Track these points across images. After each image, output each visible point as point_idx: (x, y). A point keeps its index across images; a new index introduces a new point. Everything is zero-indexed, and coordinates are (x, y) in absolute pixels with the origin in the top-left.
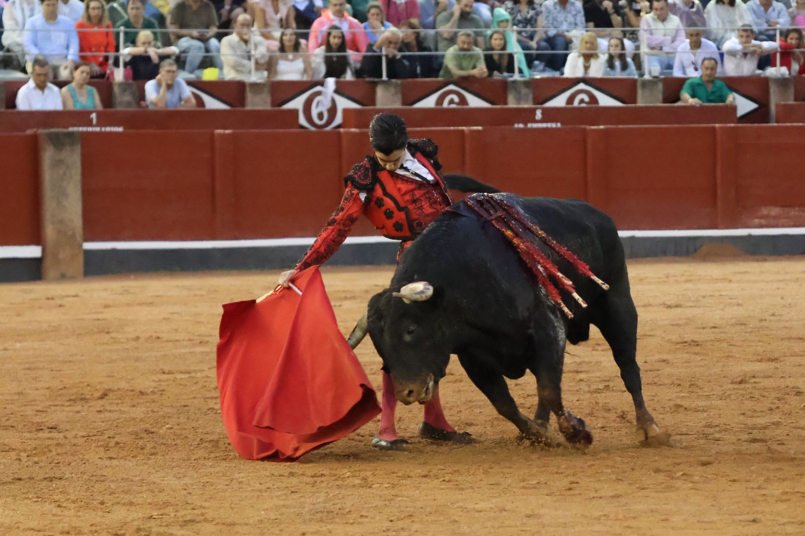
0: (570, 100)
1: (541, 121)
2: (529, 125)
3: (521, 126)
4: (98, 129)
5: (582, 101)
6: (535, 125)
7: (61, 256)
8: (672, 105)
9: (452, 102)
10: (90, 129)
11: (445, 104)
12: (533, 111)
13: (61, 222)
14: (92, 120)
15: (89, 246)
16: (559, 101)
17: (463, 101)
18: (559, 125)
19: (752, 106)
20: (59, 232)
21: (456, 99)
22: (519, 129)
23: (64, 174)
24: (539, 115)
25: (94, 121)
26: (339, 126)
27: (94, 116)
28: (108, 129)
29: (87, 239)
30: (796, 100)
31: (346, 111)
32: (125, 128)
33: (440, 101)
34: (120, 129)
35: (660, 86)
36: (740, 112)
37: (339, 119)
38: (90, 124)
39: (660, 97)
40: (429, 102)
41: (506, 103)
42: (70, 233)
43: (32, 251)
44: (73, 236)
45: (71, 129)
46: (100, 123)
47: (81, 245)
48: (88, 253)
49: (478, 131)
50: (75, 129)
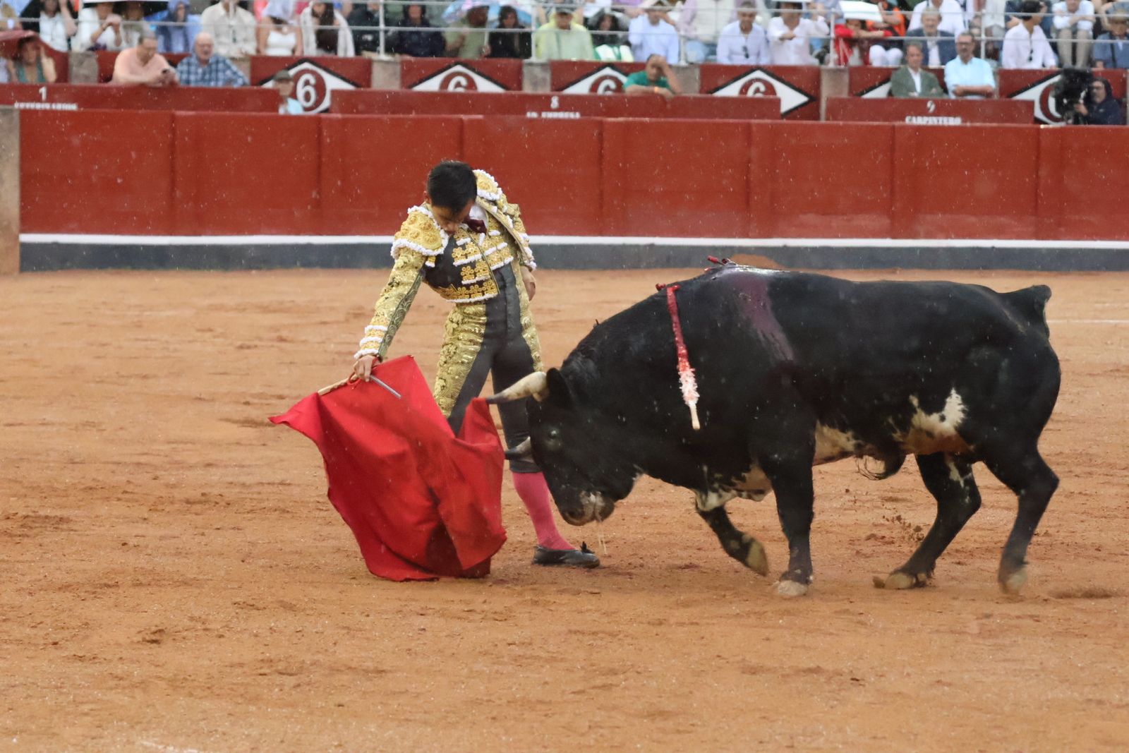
0: (594, 87)
1: (558, 110)
2: (544, 115)
3: (534, 115)
4: (47, 106)
5: (608, 88)
6: (551, 115)
8: (709, 95)
9: (458, 85)
10: (38, 106)
11: (451, 88)
12: (548, 98)
14: (41, 95)
15: (26, 238)
16: (582, 88)
17: (471, 84)
18: (578, 115)
19: (800, 99)
21: (464, 82)
22: (532, 120)
24: (555, 102)
25: (44, 97)
26: (326, 111)
27: (43, 91)
28: (59, 107)
29: (24, 230)
30: (850, 92)
31: (335, 93)
32: (79, 106)
33: (445, 83)
34: (73, 107)
35: (697, 73)
36: (785, 107)
37: (326, 103)
38: (39, 99)
39: (697, 86)
40: (433, 85)
41: (520, 87)
42: (5, 223)
45: (17, 105)
46: (50, 99)
47: (17, 237)
48: (25, 246)
49: (479, 121)
50: (22, 105)
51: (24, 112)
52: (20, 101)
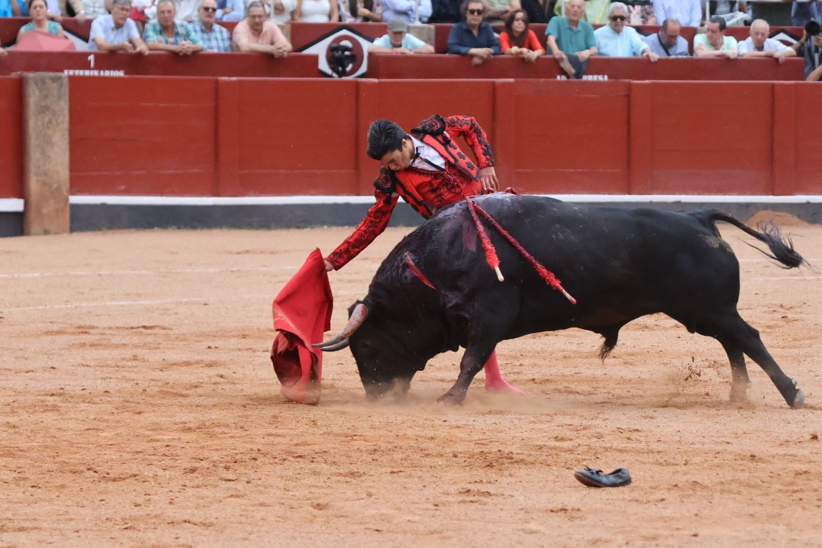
3: (564, 78)
4: (95, 73)
7: (45, 211)
10: (87, 73)
13: (46, 174)
14: (90, 62)
15: (76, 199)
18: (606, 78)
20: (44, 184)
23: (50, 121)
25: (92, 64)
26: (363, 76)
27: (91, 58)
28: (107, 73)
29: (74, 192)
32: (126, 73)
34: (120, 74)
38: (87, 66)
42: (56, 186)
43: (14, 205)
44: (59, 189)
45: (66, 72)
46: (98, 67)
47: (67, 199)
48: (75, 208)
49: (510, 84)
50: (71, 72)
51: (72, 79)
52: (69, 68)
